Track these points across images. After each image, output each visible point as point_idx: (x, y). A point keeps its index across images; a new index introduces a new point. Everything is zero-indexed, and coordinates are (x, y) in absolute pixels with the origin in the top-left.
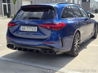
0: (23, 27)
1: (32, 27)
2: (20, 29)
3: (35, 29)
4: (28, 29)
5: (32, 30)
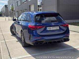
0: (49, 28)
1: (56, 27)
2: (47, 29)
3: (58, 28)
4: (53, 28)
5: (56, 29)
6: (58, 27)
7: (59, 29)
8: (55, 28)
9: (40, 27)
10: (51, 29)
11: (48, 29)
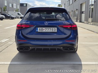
0: (41, 28)
1: (51, 28)
2: (37, 31)
4: (47, 30)
5: (51, 31)
6: (56, 28)
7: (56, 31)
8: (49, 30)
9: (27, 26)
10: (44, 31)
11: (39, 30)
